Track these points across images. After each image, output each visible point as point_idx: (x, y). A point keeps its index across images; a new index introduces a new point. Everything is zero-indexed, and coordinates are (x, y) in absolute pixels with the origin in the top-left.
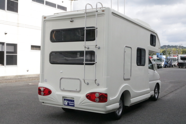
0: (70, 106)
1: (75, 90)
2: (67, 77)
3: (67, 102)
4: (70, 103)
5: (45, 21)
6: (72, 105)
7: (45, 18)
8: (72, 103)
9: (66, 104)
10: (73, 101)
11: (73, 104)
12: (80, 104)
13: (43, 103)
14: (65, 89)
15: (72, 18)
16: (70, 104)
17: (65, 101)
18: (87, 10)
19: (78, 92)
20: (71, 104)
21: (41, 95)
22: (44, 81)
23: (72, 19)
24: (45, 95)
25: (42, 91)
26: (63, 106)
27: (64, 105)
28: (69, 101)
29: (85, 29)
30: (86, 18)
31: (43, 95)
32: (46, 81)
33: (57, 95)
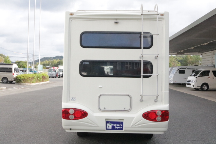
0: (116, 129)
1: (123, 109)
2: (110, 93)
4: (116, 126)
5: (70, 18)
6: (120, 128)
7: (71, 14)
9: (110, 127)
10: (122, 123)
11: (120, 126)
12: (133, 127)
13: (71, 129)
15: (116, 19)
17: (108, 124)
18: (143, 12)
19: (128, 112)
20: (118, 128)
21: (69, 119)
22: (70, 100)
24: (76, 118)
25: (70, 114)
26: (104, 130)
27: (107, 129)
28: (114, 124)
29: (142, 34)
30: (143, 21)
31: (73, 120)
32: (74, 100)
33: (96, 117)
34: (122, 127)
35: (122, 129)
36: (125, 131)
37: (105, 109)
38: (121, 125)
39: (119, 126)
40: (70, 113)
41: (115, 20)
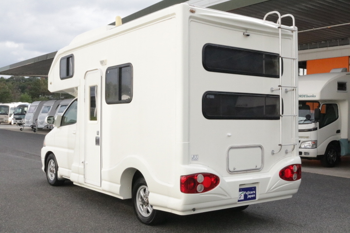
0: (250, 199)
1: (254, 168)
3: (243, 195)
4: (249, 194)
6: (253, 196)
7: (192, 11)
8: (252, 192)
9: (242, 198)
10: (255, 189)
11: (253, 194)
12: (269, 192)
13: (194, 210)
14: (236, 170)
15: (247, 29)
16: (249, 196)
17: (240, 193)
19: (260, 171)
22: (190, 160)
23: (247, 31)
25: (199, 183)
26: (236, 204)
27: (239, 201)
28: (247, 192)
31: (202, 192)
32: (196, 160)
33: (229, 183)
34: (255, 194)
35: (254, 198)
36: (259, 200)
37: (234, 169)
38: (254, 192)
39: (251, 194)
40: (198, 181)
41: (244, 31)
